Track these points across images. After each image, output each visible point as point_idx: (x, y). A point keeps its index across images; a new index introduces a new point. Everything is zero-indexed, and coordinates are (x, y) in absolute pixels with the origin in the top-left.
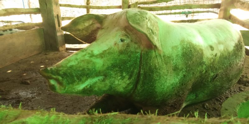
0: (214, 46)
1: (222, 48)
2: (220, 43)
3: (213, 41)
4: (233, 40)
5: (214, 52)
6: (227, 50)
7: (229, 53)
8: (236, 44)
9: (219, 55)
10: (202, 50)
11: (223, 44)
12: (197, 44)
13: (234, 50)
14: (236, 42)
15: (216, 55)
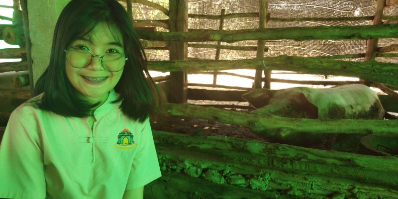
0: (353, 106)
1: (359, 108)
2: (357, 104)
3: (352, 101)
4: (369, 103)
5: (354, 110)
6: (364, 110)
7: (366, 112)
8: (371, 106)
9: (357, 113)
10: (344, 108)
11: (360, 105)
12: (340, 104)
13: (370, 111)
14: (373, 104)
15: (355, 113)
